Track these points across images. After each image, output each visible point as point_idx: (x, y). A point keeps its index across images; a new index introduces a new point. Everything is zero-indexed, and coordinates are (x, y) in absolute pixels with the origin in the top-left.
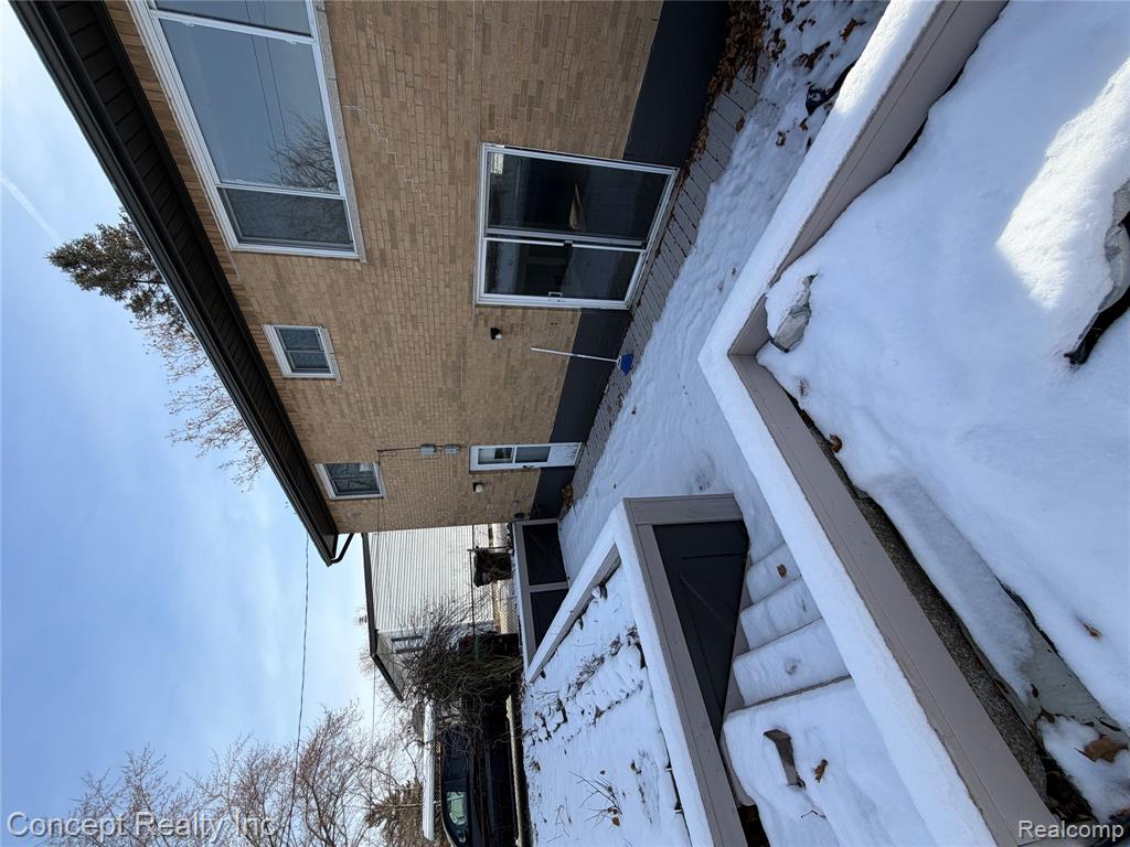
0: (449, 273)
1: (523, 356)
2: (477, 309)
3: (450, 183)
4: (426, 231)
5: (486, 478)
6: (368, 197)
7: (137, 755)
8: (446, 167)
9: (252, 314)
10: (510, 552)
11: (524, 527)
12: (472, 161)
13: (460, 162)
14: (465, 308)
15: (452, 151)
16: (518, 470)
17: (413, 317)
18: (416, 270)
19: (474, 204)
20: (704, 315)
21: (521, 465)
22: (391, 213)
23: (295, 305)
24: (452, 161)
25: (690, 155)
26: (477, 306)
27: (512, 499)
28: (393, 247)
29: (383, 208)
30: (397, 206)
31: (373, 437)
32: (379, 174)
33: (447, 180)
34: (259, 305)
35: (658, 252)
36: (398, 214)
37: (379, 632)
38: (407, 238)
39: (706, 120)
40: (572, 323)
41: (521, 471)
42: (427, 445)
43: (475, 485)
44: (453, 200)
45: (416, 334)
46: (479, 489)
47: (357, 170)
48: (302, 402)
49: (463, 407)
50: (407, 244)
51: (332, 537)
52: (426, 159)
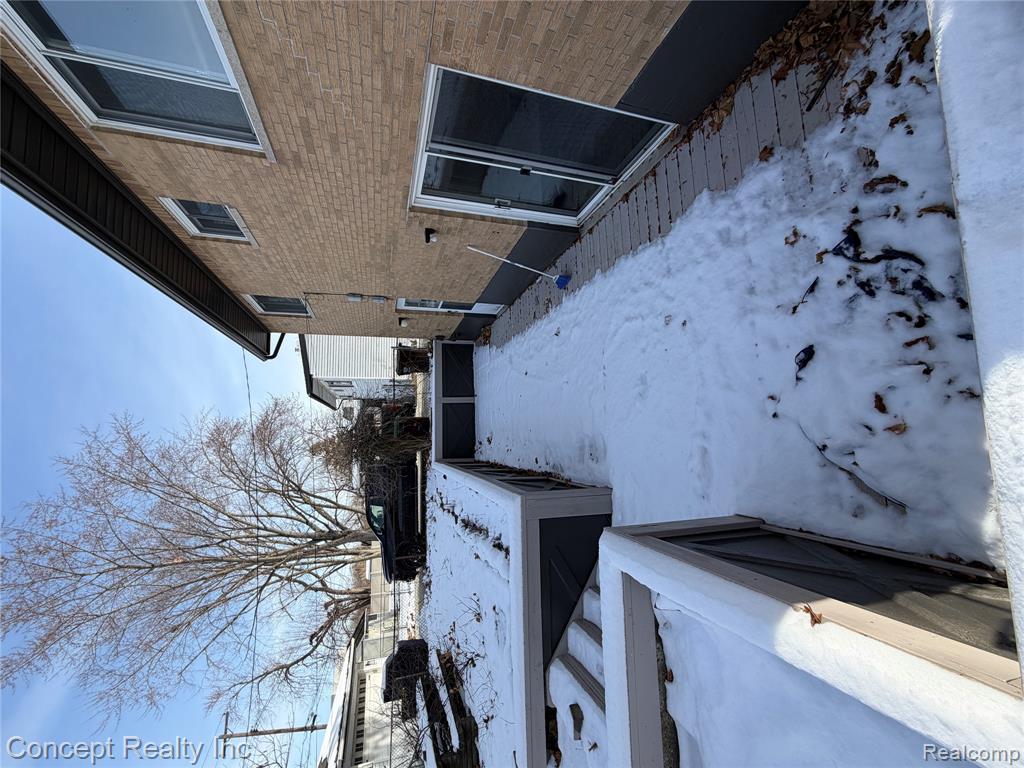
0: (380, 182)
1: (458, 249)
2: (412, 214)
3: (383, 102)
4: (352, 143)
5: (410, 316)
6: (272, 100)
7: (120, 416)
8: (378, 84)
9: (139, 186)
10: (429, 355)
11: (443, 345)
12: (416, 82)
13: (399, 82)
14: (398, 210)
15: (389, 68)
16: (443, 313)
17: (337, 211)
18: (339, 174)
19: (415, 126)
20: (643, 327)
21: (446, 310)
22: (305, 121)
23: (191, 186)
24: (387, 80)
25: (700, 117)
26: (412, 209)
27: (435, 328)
28: (309, 152)
29: (293, 114)
30: (311, 113)
31: (298, 284)
32: (284, 79)
33: (380, 98)
34: (146, 181)
35: (626, 197)
36: (314, 122)
37: (314, 377)
38: (327, 145)
39: (736, 89)
40: (515, 233)
41: (446, 314)
42: (354, 295)
43: (401, 320)
44: (388, 119)
45: (341, 224)
46: (404, 324)
47: (252, 71)
48: (216, 256)
49: (392, 275)
50: (328, 152)
51: (265, 335)
52: (351, 71)
